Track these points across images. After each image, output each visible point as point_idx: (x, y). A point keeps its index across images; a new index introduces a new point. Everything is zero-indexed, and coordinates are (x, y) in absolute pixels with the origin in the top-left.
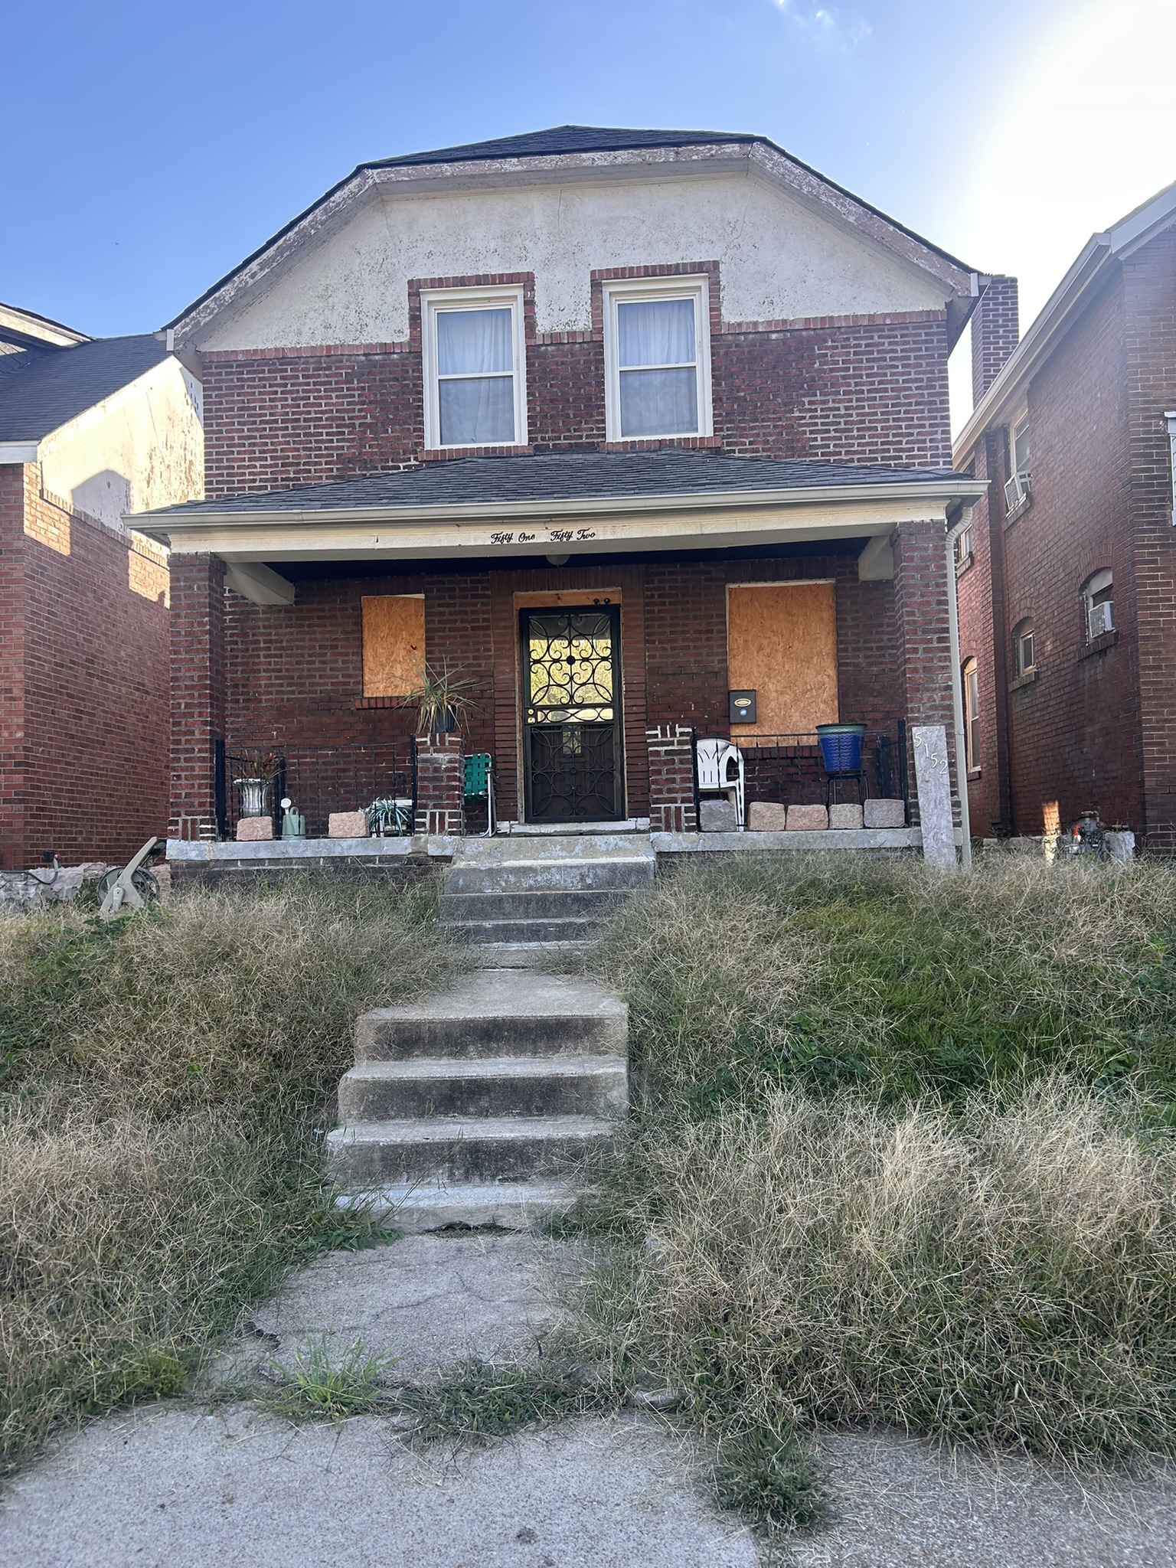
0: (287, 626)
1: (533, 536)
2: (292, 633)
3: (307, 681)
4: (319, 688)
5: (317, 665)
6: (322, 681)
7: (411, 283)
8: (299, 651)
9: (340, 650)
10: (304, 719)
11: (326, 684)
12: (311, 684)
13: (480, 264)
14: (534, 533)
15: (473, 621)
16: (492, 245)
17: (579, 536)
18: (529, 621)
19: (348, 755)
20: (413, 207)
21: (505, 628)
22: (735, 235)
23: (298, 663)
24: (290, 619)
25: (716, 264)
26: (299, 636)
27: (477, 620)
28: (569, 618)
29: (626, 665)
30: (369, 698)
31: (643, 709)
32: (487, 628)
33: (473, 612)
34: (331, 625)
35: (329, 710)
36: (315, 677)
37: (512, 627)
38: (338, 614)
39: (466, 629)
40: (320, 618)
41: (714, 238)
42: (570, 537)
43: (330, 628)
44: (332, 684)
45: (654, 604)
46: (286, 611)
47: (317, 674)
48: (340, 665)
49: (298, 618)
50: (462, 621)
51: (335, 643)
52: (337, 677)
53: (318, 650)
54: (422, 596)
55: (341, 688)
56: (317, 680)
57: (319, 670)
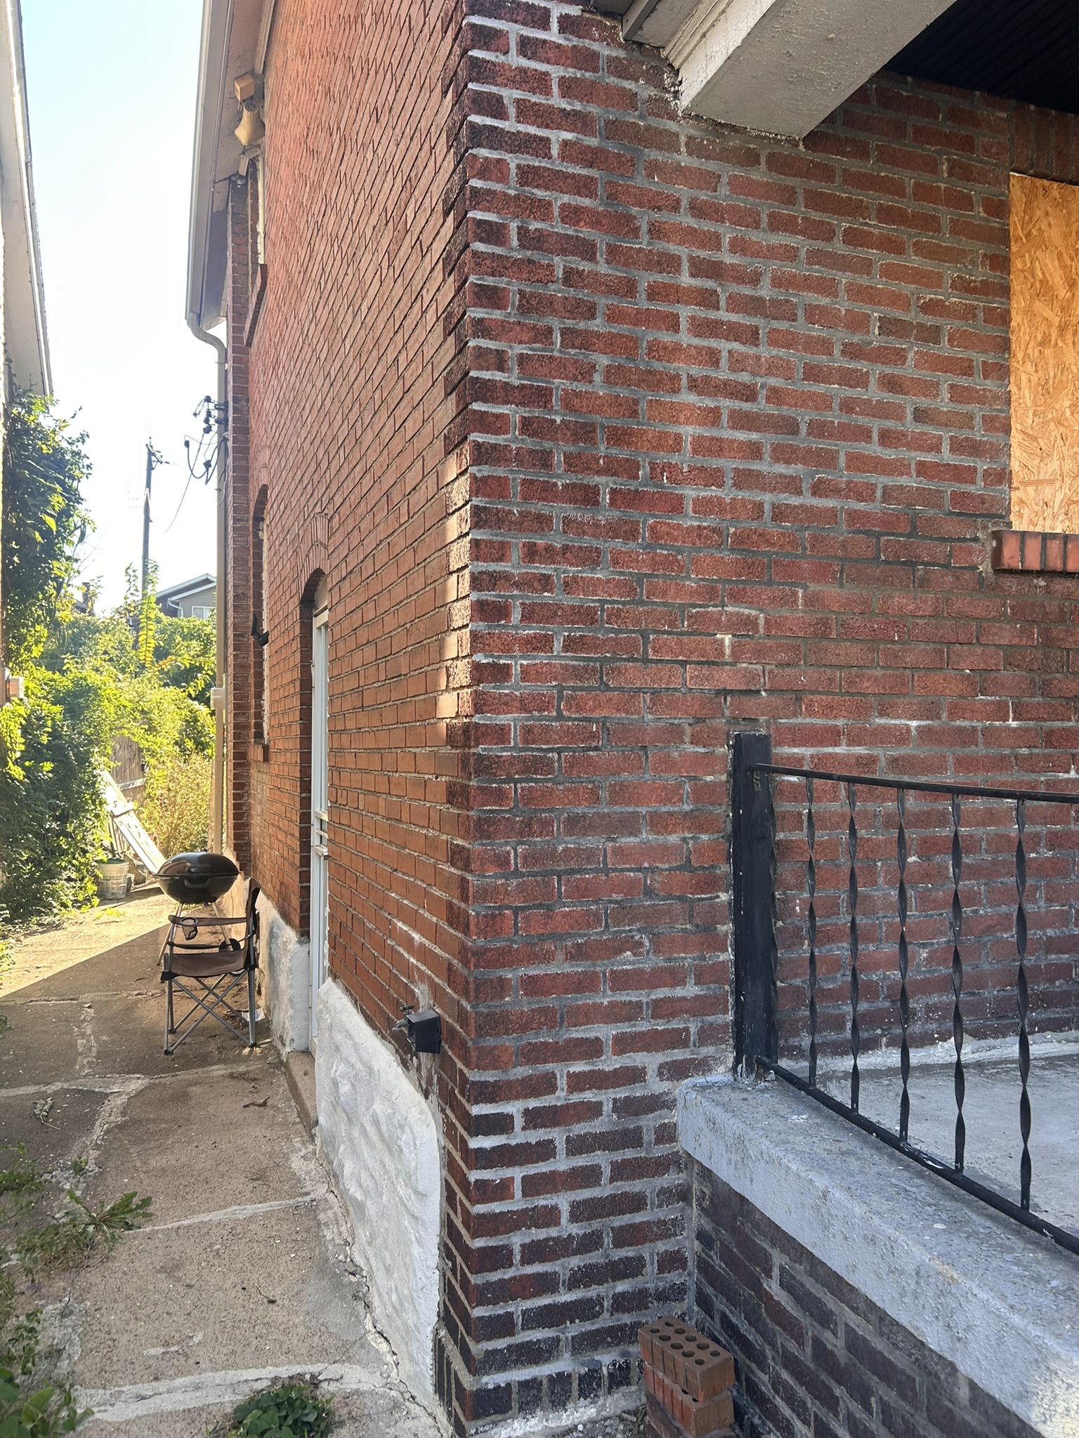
0: (777, 224)
2: (790, 254)
3: (844, 449)
4: (883, 480)
5: (874, 393)
6: (889, 454)
8: (817, 331)
9: (945, 349)
10: (829, 590)
11: (898, 468)
12: (856, 462)
23: (813, 373)
24: (789, 196)
26: (817, 271)
34: (920, 249)
35: (912, 564)
36: (865, 435)
38: (946, 215)
40: (886, 215)
43: (915, 261)
44: (922, 468)
46: (776, 163)
47: (876, 425)
48: (944, 402)
49: (815, 200)
51: (929, 320)
52: (936, 448)
53: (875, 337)
55: (949, 488)
56: (874, 449)
57: (881, 410)
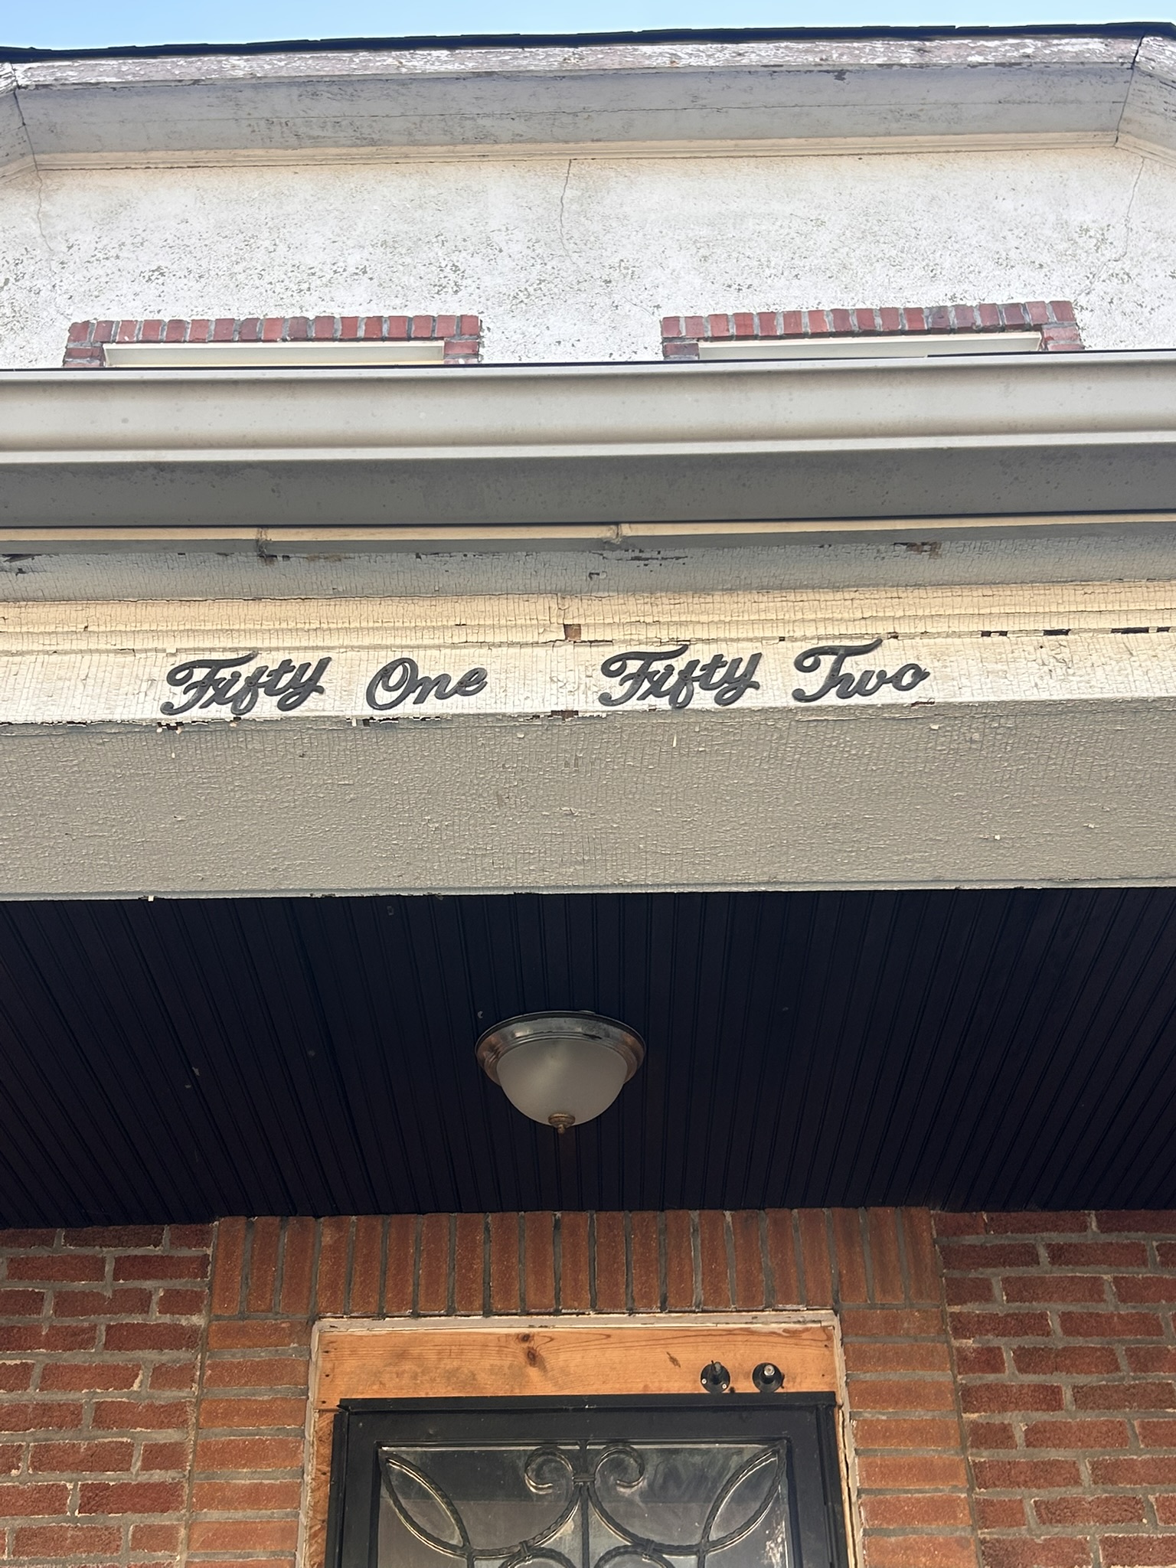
1: (474, 681)
7: (79, 331)
17: (812, 682)
18: (379, 1470)
22: (1109, 253)
25: (1063, 310)
28: (582, 1463)
42: (740, 681)
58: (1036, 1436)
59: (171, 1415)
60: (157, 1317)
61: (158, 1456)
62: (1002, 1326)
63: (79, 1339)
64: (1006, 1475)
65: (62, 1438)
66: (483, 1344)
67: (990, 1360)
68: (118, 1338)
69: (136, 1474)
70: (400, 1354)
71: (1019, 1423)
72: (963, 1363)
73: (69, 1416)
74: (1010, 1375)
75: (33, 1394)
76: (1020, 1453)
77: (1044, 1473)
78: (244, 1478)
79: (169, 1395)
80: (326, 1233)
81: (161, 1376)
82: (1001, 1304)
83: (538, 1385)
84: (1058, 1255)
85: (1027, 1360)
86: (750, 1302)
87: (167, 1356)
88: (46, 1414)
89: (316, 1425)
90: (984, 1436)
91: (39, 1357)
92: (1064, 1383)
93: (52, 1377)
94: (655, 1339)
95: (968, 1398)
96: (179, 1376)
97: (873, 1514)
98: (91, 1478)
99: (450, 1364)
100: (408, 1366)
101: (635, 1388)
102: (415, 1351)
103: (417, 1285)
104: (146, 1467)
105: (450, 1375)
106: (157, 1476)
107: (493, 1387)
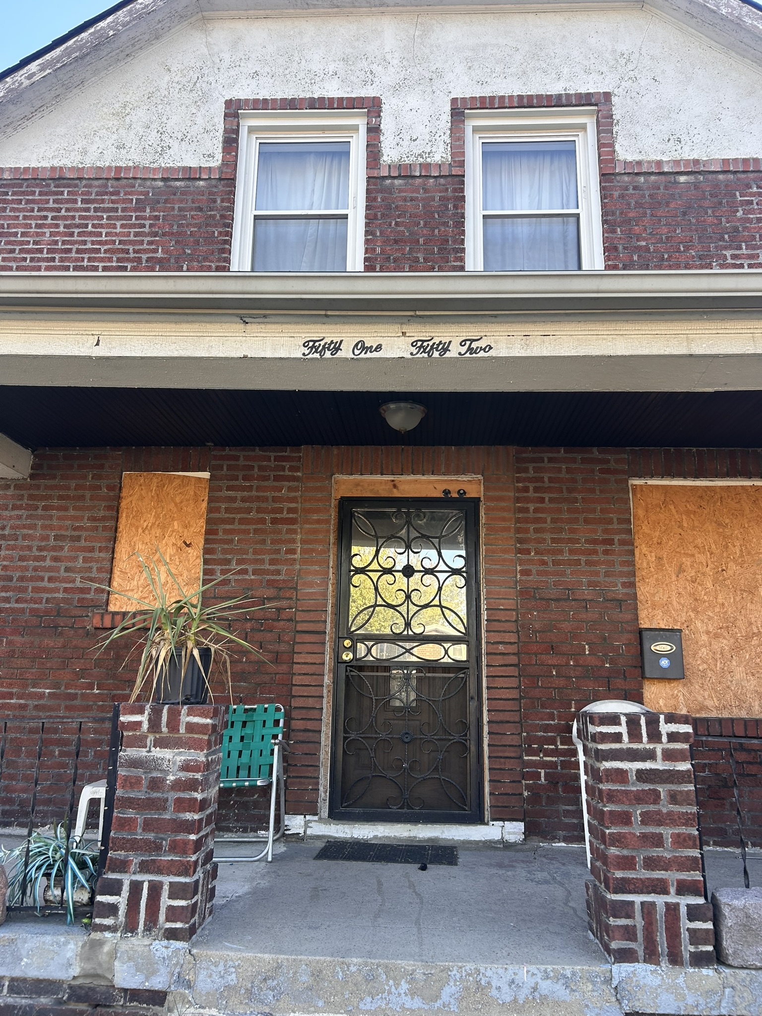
0: (15, 508)
1: (379, 347)
2: (19, 517)
3: (31, 585)
4: (45, 596)
5: (48, 563)
6: (52, 585)
7: (229, 103)
8: (26, 543)
9: (83, 543)
10: (17, 639)
11: (56, 590)
12: (36, 590)
13: (315, 88)
14: (380, 341)
15: (274, 511)
16: (331, 68)
17: (463, 350)
18: (352, 515)
19: (74, 697)
20: (240, 26)
21: (318, 522)
22: (630, 66)
23: (22, 558)
24: (21, 497)
25: (607, 96)
26: (29, 522)
27: (281, 511)
28: (408, 514)
29: (488, 582)
30: (114, 614)
31: (513, 649)
32: (293, 521)
33: (275, 500)
34: (75, 509)
35: (56, 627)
36: (42, 579)
37: (327, 521)
38: (88, 494)
39: (263, 521)
40: (61, 498)
41: (604, 69)
42: (446, 350)
43: (72, 512)
44: (66, 590)
45: (528, 500)
46: (17, 487)
47: (47, 575)
48: (80, 563)
49: (31, 497)
50: (259, 510)
51: (76, 533)
52: (74, 581)
53: (52, 542)
54: (206, 475)
55: (77, 596)
56: (45, 584)
57: (50, 569)
58: (536, 510)
59: (293, 500)
60: (287, 473)
61: (290, 510)
62: (530, 480)
63: (266, 478)
64: (526, 520)
65: (264, 505)
66: (381, 482)
67: (526, 490)
68: (277, 478)
69: (285, 515)
70: (357, 484)
71: (532, 507)
72: (518, 490)
73: (265, 499)
74: (531, 494)
75: (254, 493)
76: (531, 515)
77: (537, 520)
78: (315, 517)
79: (292, 494)
80: (335, 450)
81: (290, 489)
82: (531, 473)
83: (396, 494)
84: (550, 460)
85: (536, 490)
86: (457, 472)
87: (291, 484)
88: (258, 499)
89: (334, 503)
90: (521, 510)
91: (255, 483)
92: (547, 496)
93: (259, 489)
94: (430, 482)
95: (518, 500)
96: (296, 489)
97: (487, 530)
98: (273, 516)
99: (371, 488)
100: (359, 488)
101: (424, 495)
102: (361, 484)
103: (362, 466)
104: (287, 513)
105: (372, 491)
106: (291, 516)
107: (384, 494)
